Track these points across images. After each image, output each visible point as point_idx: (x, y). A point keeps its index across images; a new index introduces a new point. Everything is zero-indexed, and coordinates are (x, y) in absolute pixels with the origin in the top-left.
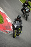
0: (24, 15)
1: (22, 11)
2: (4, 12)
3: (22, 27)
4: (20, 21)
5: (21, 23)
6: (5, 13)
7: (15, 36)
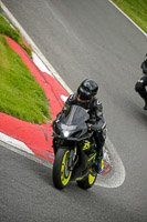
3: (103, 141)
4: (93, 110)
5: (98, 119)
6: (57, 76)
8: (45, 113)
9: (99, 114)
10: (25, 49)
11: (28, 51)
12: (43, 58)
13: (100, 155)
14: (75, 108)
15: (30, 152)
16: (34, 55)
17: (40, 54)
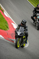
0: (35, 23)
1: (32, 18)
2: (9, 16)
3: (28, 35)
4: (25, 27)
7: (18, 46)
8: (7, 28)
9: (27, 29)
10: (2, 10)
11: (3, 11)
12: (7, 13)
13: (27, 39)
14: (21, 27)
15: (3, 38)
16: (4, 12)
17: (6, 12)
